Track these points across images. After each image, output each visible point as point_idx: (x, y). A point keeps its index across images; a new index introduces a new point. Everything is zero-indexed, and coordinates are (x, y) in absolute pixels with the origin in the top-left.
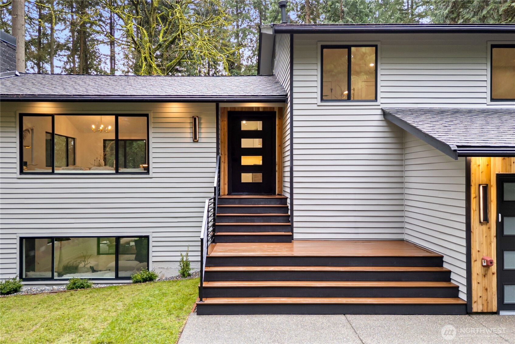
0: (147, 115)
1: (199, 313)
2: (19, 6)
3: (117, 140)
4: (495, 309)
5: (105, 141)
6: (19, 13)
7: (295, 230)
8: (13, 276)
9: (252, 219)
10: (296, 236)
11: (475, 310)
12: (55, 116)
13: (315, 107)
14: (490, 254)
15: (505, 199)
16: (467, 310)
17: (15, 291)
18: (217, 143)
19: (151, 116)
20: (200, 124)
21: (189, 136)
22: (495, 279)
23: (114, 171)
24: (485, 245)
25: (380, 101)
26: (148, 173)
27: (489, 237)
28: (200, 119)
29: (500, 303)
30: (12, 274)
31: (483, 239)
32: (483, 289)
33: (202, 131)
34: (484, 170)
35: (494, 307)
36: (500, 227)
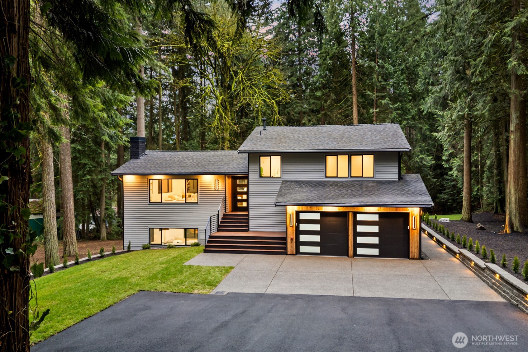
0: (197, 179)
1: (204, 252)
4: (295, 253)
7: (250, 227)
8: (147, 243)
9: (235, 223)
10: (250, 230)
11: (288, 253)
12: (162, 180)
13: (258, 179)
14: (293, 236)
15: (300, 218)
16: (286, 254)
17: (148, 248)
18: (225, 190)
19: (199, 180)
20: (218, 182)
21: (214, 187)
22: (295, 244)
23: (184, 202)
24: (291, 234)
25: (282, 177)
26: (197, 203)
27: (293, 230)
28: (218, 180)
29: (298, 252)
30: (146, 242)
31: (291, 231)
32: (291, 247)
33: (219, 185)
34: (291, 210)
35: (294, 252)
36: (297, 227)
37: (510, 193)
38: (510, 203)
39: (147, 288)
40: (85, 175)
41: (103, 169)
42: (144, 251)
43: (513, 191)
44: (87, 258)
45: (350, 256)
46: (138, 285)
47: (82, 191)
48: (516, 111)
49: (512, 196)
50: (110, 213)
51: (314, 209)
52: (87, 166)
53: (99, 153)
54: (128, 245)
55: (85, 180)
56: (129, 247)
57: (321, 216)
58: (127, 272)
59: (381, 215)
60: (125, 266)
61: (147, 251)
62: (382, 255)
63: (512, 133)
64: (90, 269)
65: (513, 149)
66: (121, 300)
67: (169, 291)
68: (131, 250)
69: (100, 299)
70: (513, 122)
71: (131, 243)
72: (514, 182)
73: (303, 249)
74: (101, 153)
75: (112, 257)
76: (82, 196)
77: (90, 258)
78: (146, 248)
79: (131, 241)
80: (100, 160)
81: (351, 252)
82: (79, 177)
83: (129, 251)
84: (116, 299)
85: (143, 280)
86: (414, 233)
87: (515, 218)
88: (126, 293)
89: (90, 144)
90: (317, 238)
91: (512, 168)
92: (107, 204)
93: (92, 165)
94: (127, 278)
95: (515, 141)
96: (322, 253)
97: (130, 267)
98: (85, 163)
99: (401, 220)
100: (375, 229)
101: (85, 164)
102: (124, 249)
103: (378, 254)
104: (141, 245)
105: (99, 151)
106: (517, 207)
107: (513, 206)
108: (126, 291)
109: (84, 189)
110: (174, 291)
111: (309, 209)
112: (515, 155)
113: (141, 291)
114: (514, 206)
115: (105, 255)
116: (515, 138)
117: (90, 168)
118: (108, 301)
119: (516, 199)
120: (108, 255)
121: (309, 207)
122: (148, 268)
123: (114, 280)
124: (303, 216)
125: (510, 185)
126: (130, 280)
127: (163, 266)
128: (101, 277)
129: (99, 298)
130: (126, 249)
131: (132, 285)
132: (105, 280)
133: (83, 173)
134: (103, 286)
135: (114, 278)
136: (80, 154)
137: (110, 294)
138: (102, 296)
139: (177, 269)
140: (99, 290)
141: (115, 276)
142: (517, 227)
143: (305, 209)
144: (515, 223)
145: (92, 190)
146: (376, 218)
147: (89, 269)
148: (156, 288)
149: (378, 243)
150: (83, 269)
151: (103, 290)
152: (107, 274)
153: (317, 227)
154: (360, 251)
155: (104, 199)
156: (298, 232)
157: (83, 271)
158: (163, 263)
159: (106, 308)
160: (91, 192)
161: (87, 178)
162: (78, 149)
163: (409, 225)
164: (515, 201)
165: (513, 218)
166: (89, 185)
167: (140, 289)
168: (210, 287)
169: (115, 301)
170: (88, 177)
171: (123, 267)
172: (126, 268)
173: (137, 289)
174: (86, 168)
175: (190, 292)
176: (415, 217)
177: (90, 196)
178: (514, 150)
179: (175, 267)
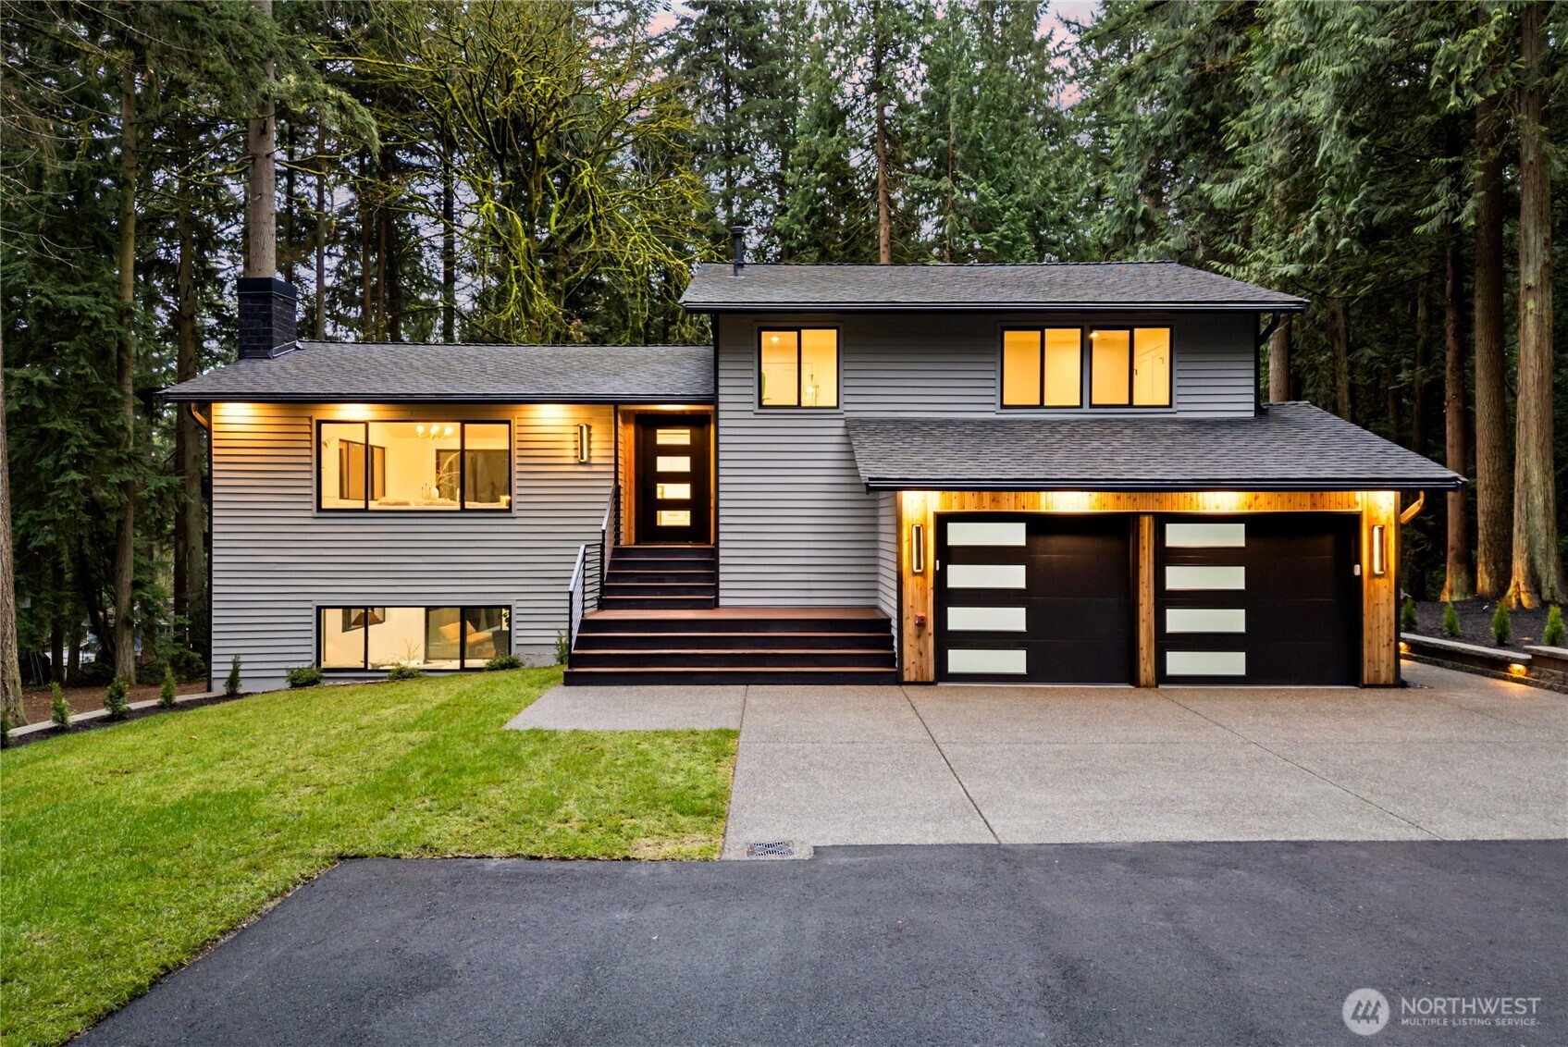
0: (508, 422)
1: (566, 684)
2: (265, 176)
3: (463, 451)
4: (931, 678)
5: (438, 452)
6: (265, 191)
7: (722, 593)
8: (307, 665)
9: (661, 578)
10: (722, 602)
11: (906, 678)
12: (371, 424)
13: (751, 415)
14: (925, 610)
15: (950, 543)
16: (897, 679)
17: (313, 682)
18: (616, 465)
19: (515, 422)
20: (589, 435)
21: (572, 453)
22: (931, 640)
23: (458, 507)
24: (919, 599)
25: (844, 407)
26: (509, 510)
27: (924, 589)
28: (589, 427)
29: (942, 674)
30: (305, 661)
31: (917, 592)
32: (915, 653)
33: (593, 446)
34: (919, 506)
35: (931, 676)
36: (941, 577)
37: (1526, 480)
38: (1529, 514)
39: (375, 840)
40: (64, 469)
41: (128, 455)
42: (298, 691)
43: (1536, 476)
44: (48, 724)
45: (1143, 680)
46: (317, 827)
47: (54, 521)
48: (1541, 222)
49: (1534, 490)
50: (150, 596)
51: (1009, 503)
52: (72, 440)
53: (115, 399)
54: (227, 675)
55: (63, 485)
56: (233, 681)
57: (1029, 533)
58: (240, 771)
59: (1253, 523)
60: (228, 744)
61: (310, 691)
62: (1257, 674)
63: (1531, 294)
64: (59, 763)
65: (1533, 343)
66: (232, 927)
67: (500, 851)
68: (241, 691)
69: (92, 929)
70: (1532, 260)
71: (243, 667)
72: (1541, 448)
73: (960, 660)
74: (122, 402)
75: (163, 716)
76: (50, 538)
77: (63, 721)
78: (301, 681)
79: (243, 659)
80: (118, 422)
81: (1146, 669)
82: (42, 476)
83: (232, 695)
84: (202, 919)
85: (339, 801)
86: (1377, 589)
87: (1546, 560)
88: (260, 879)
89: (83, 368)
90: (1014, 619)
91: (1533, 401)
92: (139, 568)
93: (87, 438)
94: (246, 796)
95: (1540, 318)
96: (1034, 674)
97: (253, 746)
98: (62, 432)
99: (1328, 542)
100: (1233, 578)
101: (63, 436)
102: (209, 690)
103: (1241, 671)
104: (284, 673)
105: (116, 394)
106: (1550, 524)
107: (1538, 522)
108: (255, 868)
109: (59, 516)
110: (530, 850)
111: (986, 503)
112: (1542, 360)
113: (342, 857)
114: (1543, 523)
115: (130, 711)
116: (1541, 309)
117: (79, 447)
118: (149, 936)
119: (1546, 501)
120: (143, 712)
121: (986, 495)
122: (346, 748)
123: (178, 807)
124: (960, 535)
125: (1527, 455)
126: (265, 803)
127: (414, 736)
128: (107, 796)
129: (89, 920)
130: (219, 688)
131: (286, 832)
132: (128, 809)
133: (57, 462)
134: (116, 843)
135: (177, 797)
136: (46, 403)
137: (159, 886)
138: (112, 906)
139: (483, 746)
140: (93, 868)
141: (186, 788)
142: (1552, 589)
143: (970, 503)
144: (1544, 575)
145: (87, 518)
146: (1235, 537)
147: (50, 764)
148: (425, 838)
149: (1242, 629)
150: (22, 764)
151: (118, 865)
152: (138, 781)
153: (1014, 576)
154: (1178, 663)
155: (130, 555)
156: (946, 597)
157: (21, 772)
158: (409, 727)
159: (137, 995)
160: (83, 526)
161: (69, 478)
162: (41, 382)
163: (1359, 561)
164: (1546, 507)
165: (1539, 561)
166: (77, 504)
167: (338, 849)
168: (699, 821)
169: (197, 938)
170: (74, 475)
171: (217, 750)
172: (234, 754)
173: (319, 850)
174: (67, 448)
175: (619, 854)
176: (1381, 530)
177: (80, 538)
178: (1538, 347)
179: (476, 741)
